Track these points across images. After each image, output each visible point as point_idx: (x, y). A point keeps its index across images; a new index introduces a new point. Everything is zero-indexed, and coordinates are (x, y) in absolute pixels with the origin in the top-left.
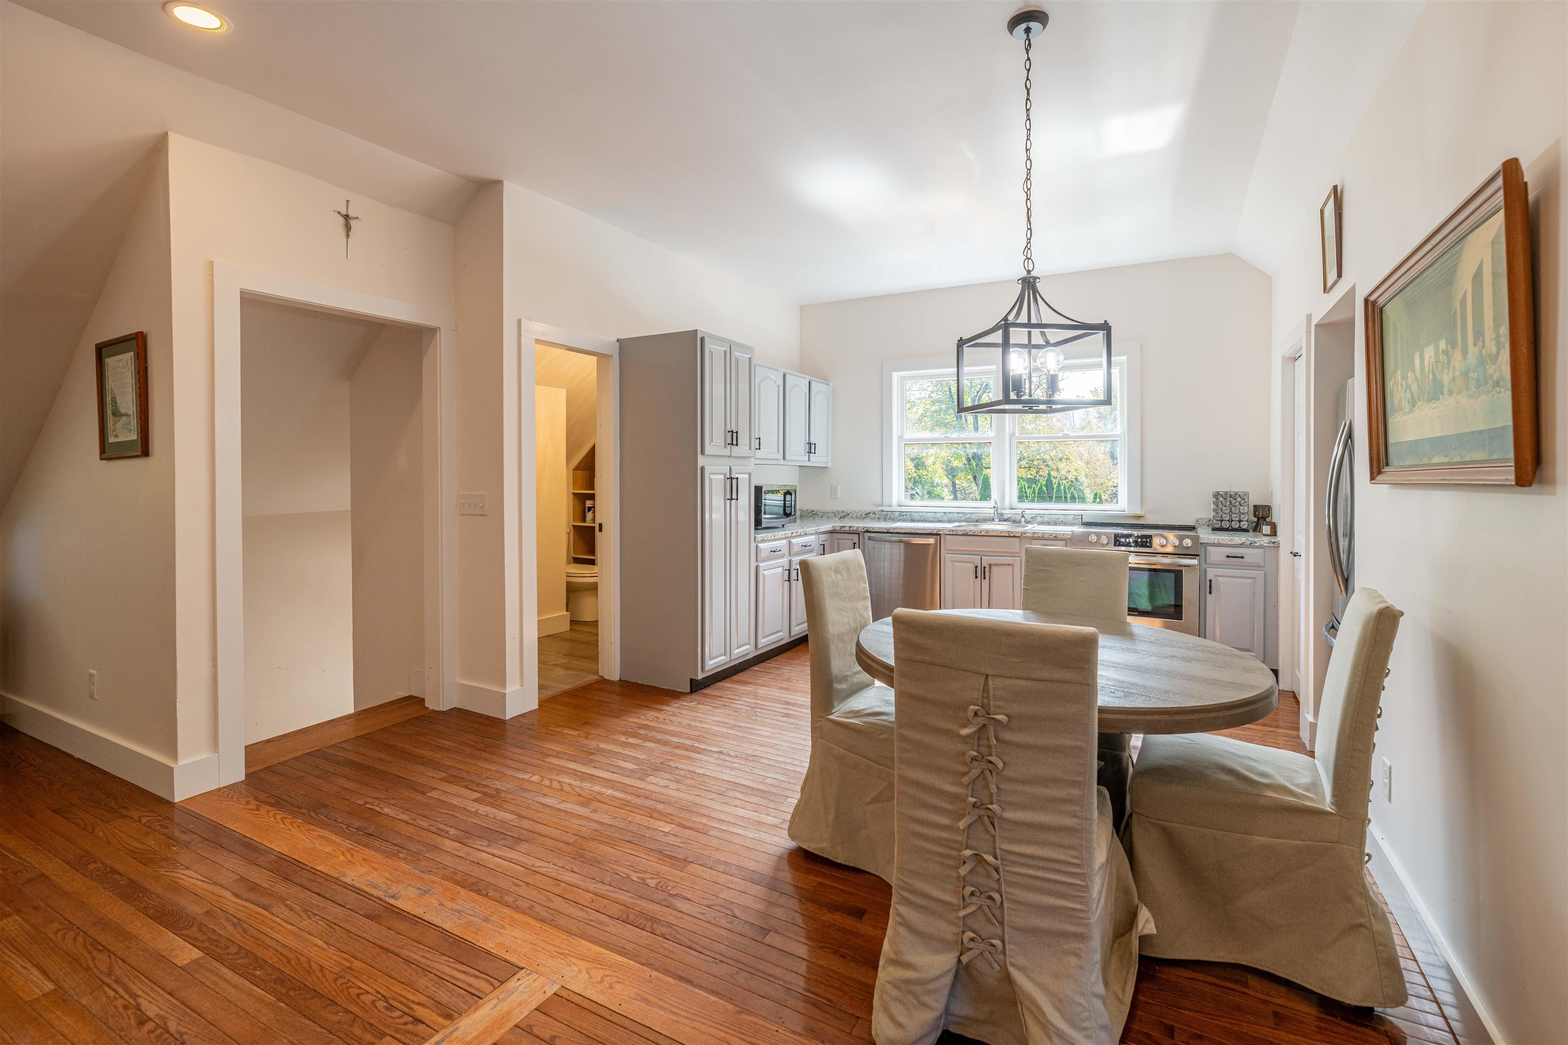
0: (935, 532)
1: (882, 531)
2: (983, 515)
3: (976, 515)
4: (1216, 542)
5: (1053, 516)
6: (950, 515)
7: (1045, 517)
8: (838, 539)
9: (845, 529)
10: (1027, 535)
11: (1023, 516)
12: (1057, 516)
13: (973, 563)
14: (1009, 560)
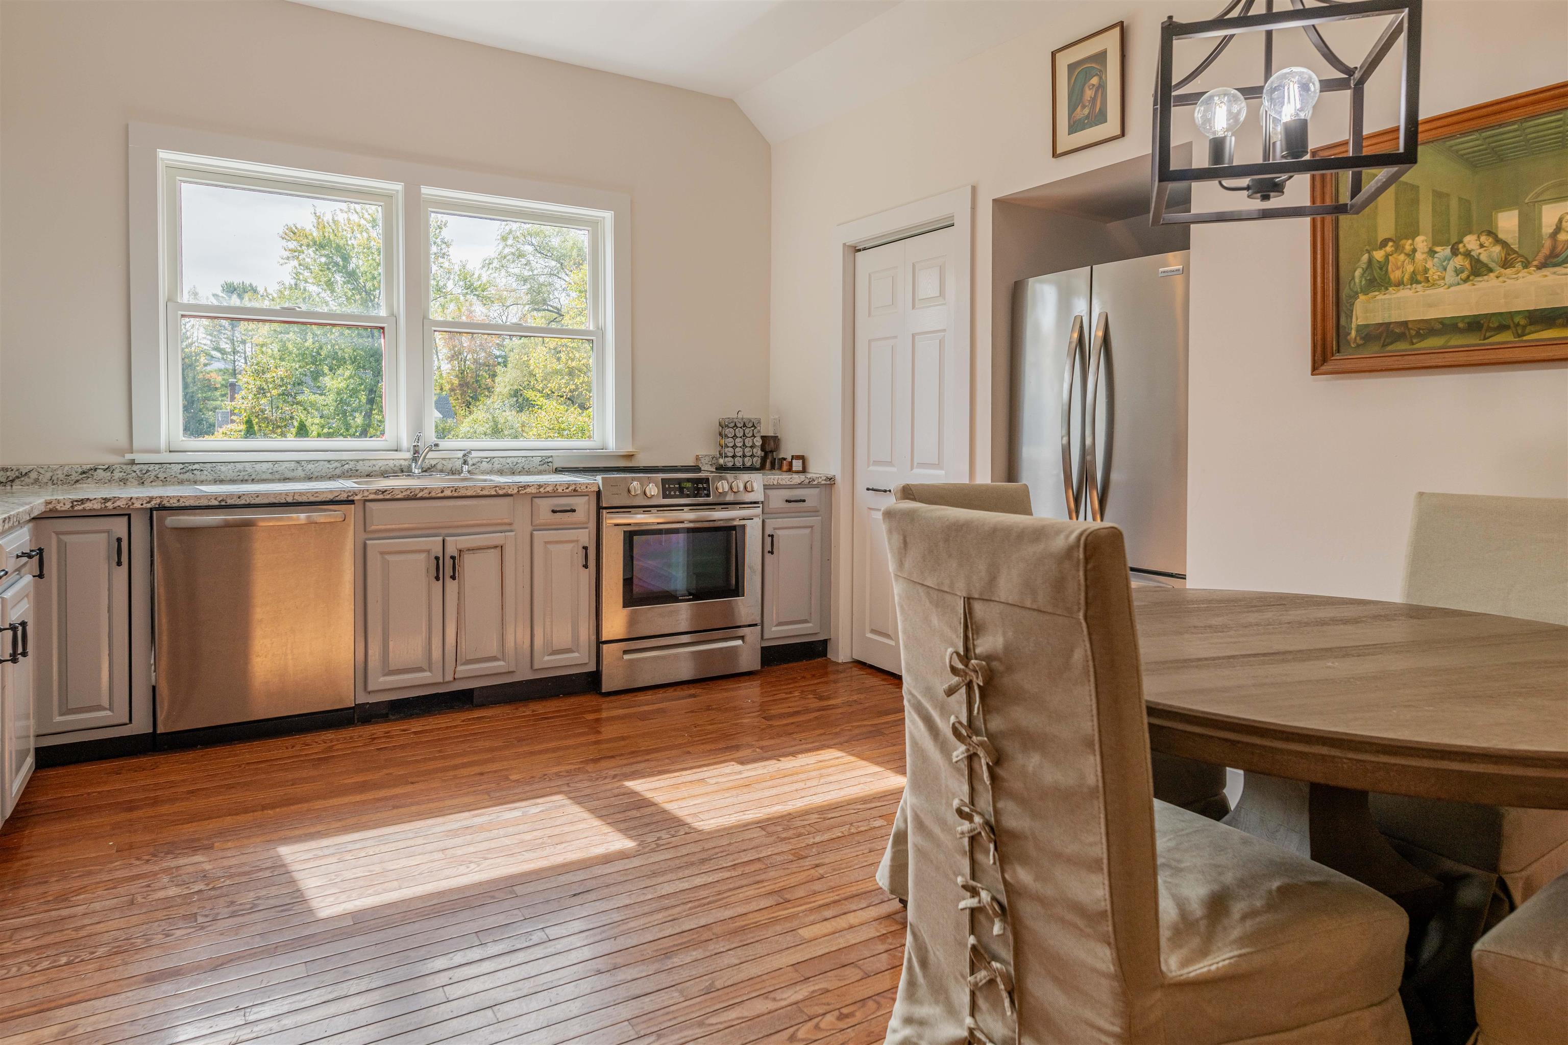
0: (343, 497)
1: (204, 502)
2: (381, 463)
3: (367, 463)
4: (775, 483)
5: (509, 460)
6: (310, 466)
7: (496, 461)
8: (57, 533)
9: (88, 505)
10: (528, 490)
11: (465, 462)
12: (515, 460)
13: (428, 551)
14: (496, 538)
